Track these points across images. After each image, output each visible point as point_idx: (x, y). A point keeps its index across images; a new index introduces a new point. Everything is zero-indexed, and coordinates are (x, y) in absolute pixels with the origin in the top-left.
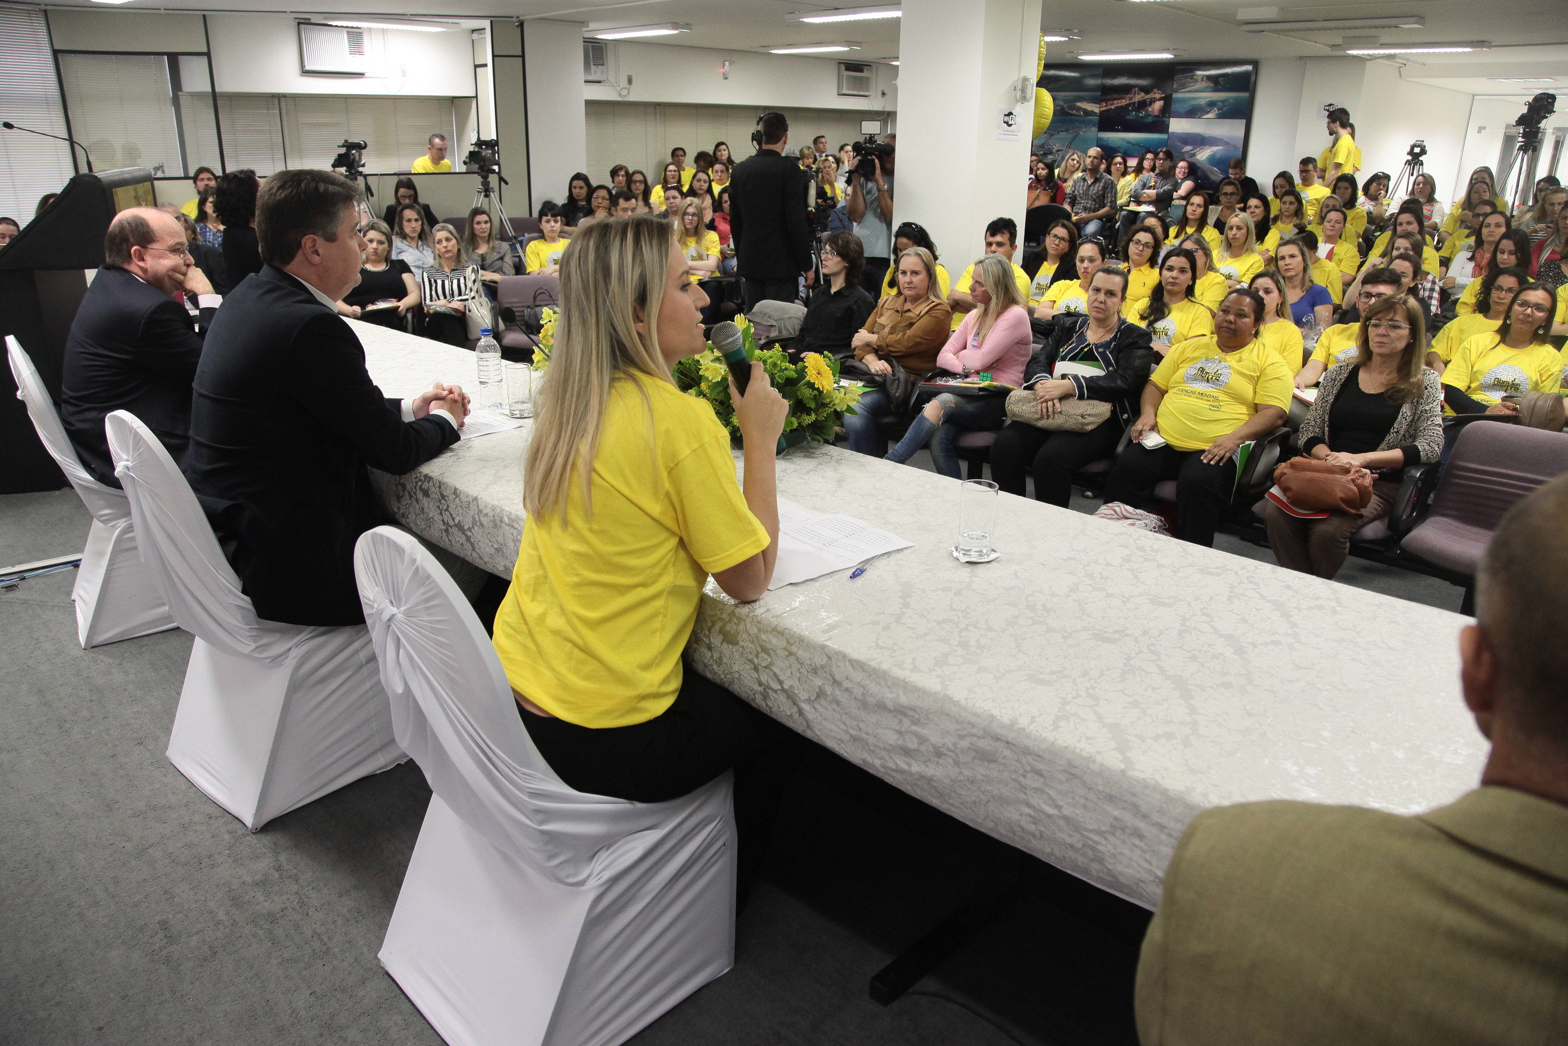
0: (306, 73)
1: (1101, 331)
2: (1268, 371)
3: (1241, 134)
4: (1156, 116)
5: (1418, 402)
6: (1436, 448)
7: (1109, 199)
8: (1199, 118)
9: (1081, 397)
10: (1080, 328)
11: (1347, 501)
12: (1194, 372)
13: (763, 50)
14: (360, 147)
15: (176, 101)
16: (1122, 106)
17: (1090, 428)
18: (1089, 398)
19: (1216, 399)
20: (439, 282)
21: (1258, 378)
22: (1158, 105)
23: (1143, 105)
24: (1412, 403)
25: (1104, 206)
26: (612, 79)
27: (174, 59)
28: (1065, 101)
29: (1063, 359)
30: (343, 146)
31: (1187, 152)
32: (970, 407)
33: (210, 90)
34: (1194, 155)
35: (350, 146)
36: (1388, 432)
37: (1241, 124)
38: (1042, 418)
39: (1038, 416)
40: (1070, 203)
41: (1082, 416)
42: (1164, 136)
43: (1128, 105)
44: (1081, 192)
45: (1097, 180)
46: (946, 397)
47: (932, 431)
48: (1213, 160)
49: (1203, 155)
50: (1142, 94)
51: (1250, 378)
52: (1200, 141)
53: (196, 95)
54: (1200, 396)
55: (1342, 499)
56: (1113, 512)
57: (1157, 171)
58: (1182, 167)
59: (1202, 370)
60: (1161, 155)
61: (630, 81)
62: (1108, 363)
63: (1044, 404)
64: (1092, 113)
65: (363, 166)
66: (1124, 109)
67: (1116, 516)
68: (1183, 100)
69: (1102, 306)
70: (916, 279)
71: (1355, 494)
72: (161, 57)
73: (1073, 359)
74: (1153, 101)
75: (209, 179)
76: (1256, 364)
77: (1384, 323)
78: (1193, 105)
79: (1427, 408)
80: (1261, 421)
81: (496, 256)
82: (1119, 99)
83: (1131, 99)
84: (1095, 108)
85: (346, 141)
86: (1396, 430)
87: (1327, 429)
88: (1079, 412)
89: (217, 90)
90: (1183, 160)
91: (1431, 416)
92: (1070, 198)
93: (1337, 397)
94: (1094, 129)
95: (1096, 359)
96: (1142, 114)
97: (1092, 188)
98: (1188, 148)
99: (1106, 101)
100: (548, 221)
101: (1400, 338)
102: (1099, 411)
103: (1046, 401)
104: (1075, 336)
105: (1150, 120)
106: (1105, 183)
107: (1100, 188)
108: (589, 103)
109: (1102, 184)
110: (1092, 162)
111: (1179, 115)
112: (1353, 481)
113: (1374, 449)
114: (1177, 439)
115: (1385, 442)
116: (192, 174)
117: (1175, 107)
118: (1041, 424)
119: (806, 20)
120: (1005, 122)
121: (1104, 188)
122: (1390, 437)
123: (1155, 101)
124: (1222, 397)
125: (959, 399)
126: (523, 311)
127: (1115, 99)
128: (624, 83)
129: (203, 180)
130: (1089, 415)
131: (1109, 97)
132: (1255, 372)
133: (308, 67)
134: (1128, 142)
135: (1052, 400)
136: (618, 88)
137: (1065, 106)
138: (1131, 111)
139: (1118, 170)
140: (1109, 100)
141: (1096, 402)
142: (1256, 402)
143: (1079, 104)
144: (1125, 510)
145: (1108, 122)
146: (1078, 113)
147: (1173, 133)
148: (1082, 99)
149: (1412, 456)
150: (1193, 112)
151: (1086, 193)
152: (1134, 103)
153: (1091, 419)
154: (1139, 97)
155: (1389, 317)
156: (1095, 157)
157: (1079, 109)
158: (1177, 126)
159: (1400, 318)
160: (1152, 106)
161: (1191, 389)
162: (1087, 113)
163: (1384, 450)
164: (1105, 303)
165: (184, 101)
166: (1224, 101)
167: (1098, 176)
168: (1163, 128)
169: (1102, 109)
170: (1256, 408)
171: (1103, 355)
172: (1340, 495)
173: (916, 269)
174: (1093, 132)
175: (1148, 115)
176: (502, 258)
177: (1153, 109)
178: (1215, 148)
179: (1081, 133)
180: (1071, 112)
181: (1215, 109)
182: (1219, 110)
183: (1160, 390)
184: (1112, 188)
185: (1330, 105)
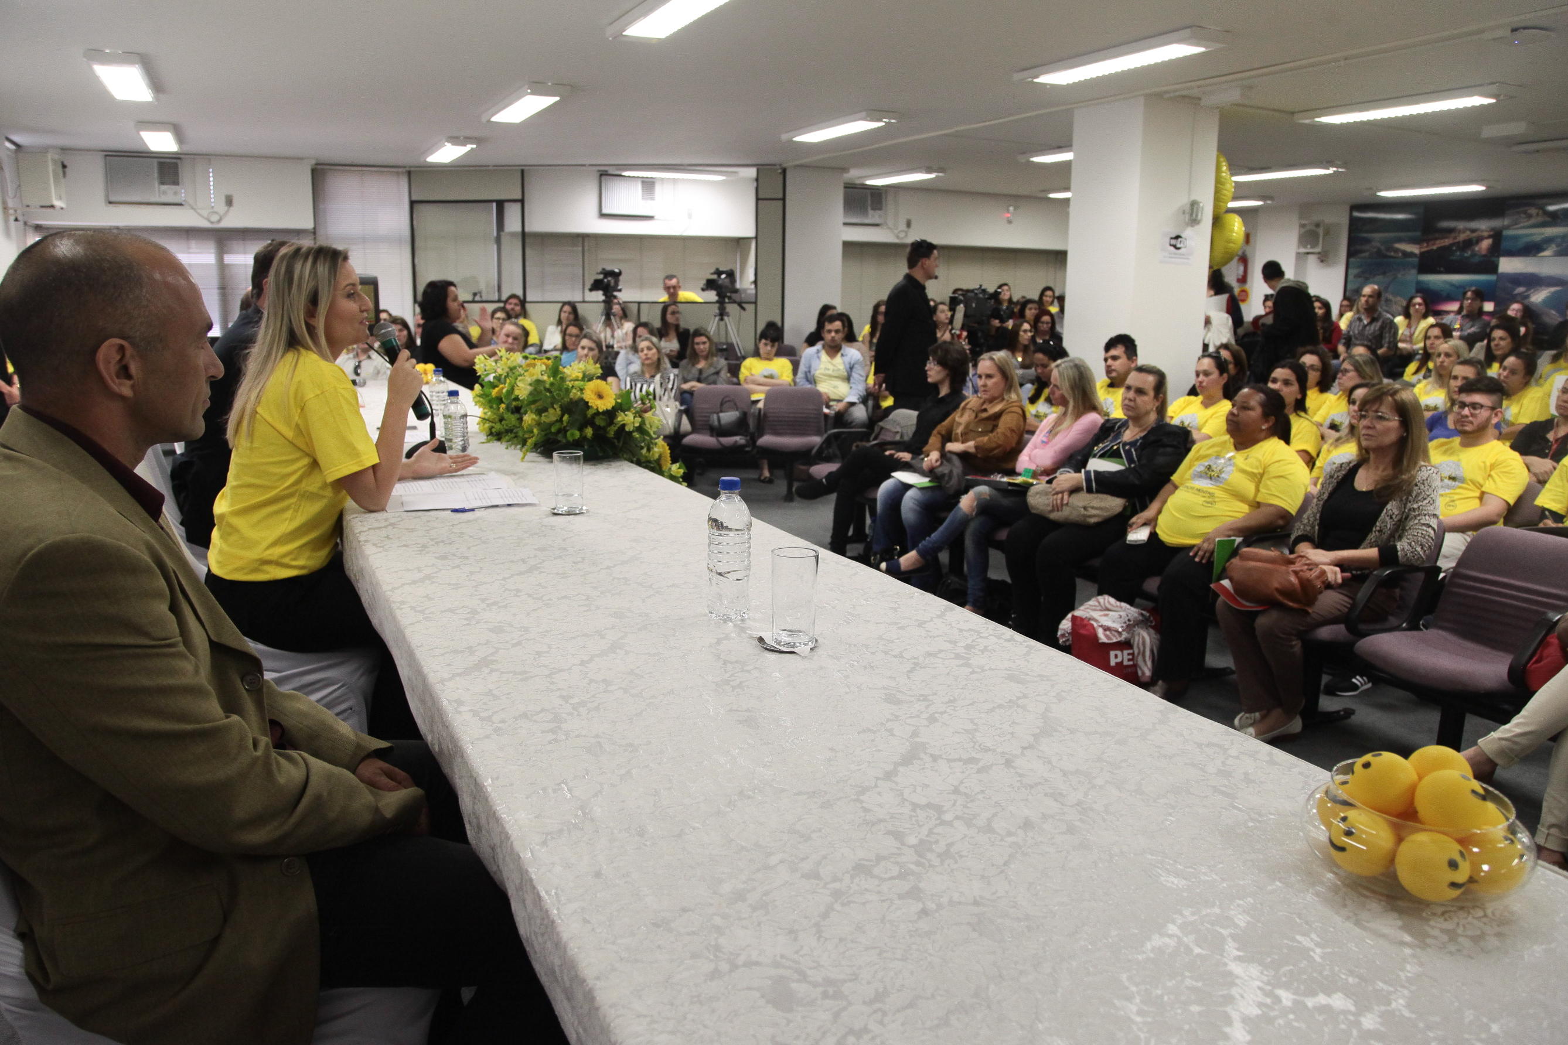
0: (603, 215)
1: (1137, 430)
2: (1271, 469)
4: (1485, 256)
5: (1407, 499)
6: (1419, 549)
7: (1387, 340)
8: (1535, 255)
9: (1089, 490)
10: (1120, 427)
11: (1288, 592)
12: (1202, 469)
13: (1042, 195)
14: (616, 275)
15: (498, 240)
16: (1443, 247)
17: (1093, 520)
18: (1098, 491)
19: (1212, 495)
20: (639, 386)
21: (1262, 475)
22: (1486, 244)
23: (1469, 244)
24: (1402, 500)
25: (1381, 347)
26: (890, 223)
27: (500, 204)
28: (1383, 243)
29: (1094, 456)
30: (601, 273)
31: (1519, 294)
32: (1006, 502)
33: (519, 229)
34: (1528, 297)
35: (608, 274)
36: (1371, 531)
38: (1052, 511)
39: (1050, 508)
40: (1344, 344)
41: (1085, 508)
42: (1492, 278)
43: (1451, 245)
44: (1356, 332)
45: (1373, 320)
46: (983, 489)
47: (966, 521)
48: (1548, 302)
49: (1538, 297)
50: (1469, 232)
51: (1252, 475)
52: (1533, 281)
53: (513, 235)
54: (1197, 492)
55: (1277, 590)
56: (1097, 604)
57: (1464, 312)
58: (1514, 310)
59: (1209, 468)
60: (1469, 294)
61: (909, 222)
62: (1130, 460)
63: (1055, 497)
64: (1411, 255)
66: (1447, 249)
67: (1099, 608)
68: (1516, 238)
69: (1132, 404)
70: (990, 382)
71: (1293, 585)
72: (490, 204)
73: (1102, 456)
74: (1480, 239)
75: (516, 304)
76: (1260, 461)
77: (1371, 414)
78: (1528, 243)
79: (1415, 506)
80: (1260, 518)
81: (712, 370)
82: (1441, 240)
83: (1455, 238)
84: (1415, 249)
85: (604, 269)
86: (1378, 528)
87: (1317, 527)
88: (1081, 504)
89: (527, 229)
90: (1517, 302)
91: (1419, 515)
92: (1345, 339)
93: (1331, 495)
94: (1414, 271)
95: (1119, 456)
96: (1468, 254)
97: (1368, 328)
98: (1520, 290)
99: (1428, 241)
101: (1388, 430)
102: (1113, 504)
103: (1057, 493)
104: (1112, 435)
105: (1476, 260)
106: (1383, 322)
107: (1377, 328)
108: (848, 246)
109: (1379, 324)
110: (1367, 301)
111: (1511, 253)
112: (1296, 573)
114: (1167, 535)
115: (1367, 541)
116: (504, 297)
117: (1505, 245)
118: (1054, 516)
119: (1036, 159)
120: (1171, 245)
121: (1382, 328)
122: (1372, 536)
123: (1482, 239)
124: (1219, 493)
125: (994, 492)
126: (709, 417)
127: (1436, 239)
128: (902, 226)
129: (511, 304)
130: (1093, 508)
131: (1430, 237)
132: (1257, 468)
133: (605, 211)
134: (1452, 285)
135: (1062, 492)
136: (894, 233)
137: (1383, 248)
138: (1456, 251)
139: (1417, 311)
140: (1431, 239)
141: (1105, 496)
142: (1258, 499)
143: (1398, 246)
144: (1109, 602)
145: (1429, 264)
146: (1395, 255)
147: (1502, 274)
148: (1400, 240)
149: (1388, 555)
150: (1531, 249)
151: (1361, 333)
152: (1458, 243)
153: (1094, 512)
154: (1462, 237)
155: (1374, 408)
156: (1370, 296)
157: (1397, 250)
158: (1508, 265)
159: (1385, 410)
160: (1479, 246)
161: (1191, 485)
162: (1406, 254)
163: (1364, 548)
164: (1135, 401)
165: (504, 240)
166: (1563, 237)
167: (1376, 316)
168: (1493, 268)
169: (1423, 250)
170: (1258, 505)
171: (1128, 453)
172: (1276, 585)
173: (989, 372)
174: (1412, 276)
175: (1474, 255)
176: (717, 373)
177: (1481, 248)
178: (1553, 289)
179: (1399, 276)
180: (1388, 254)
181: (1553, 246)
182: (1557, 246)
183: (1176, 487)
184: (1391, 328)
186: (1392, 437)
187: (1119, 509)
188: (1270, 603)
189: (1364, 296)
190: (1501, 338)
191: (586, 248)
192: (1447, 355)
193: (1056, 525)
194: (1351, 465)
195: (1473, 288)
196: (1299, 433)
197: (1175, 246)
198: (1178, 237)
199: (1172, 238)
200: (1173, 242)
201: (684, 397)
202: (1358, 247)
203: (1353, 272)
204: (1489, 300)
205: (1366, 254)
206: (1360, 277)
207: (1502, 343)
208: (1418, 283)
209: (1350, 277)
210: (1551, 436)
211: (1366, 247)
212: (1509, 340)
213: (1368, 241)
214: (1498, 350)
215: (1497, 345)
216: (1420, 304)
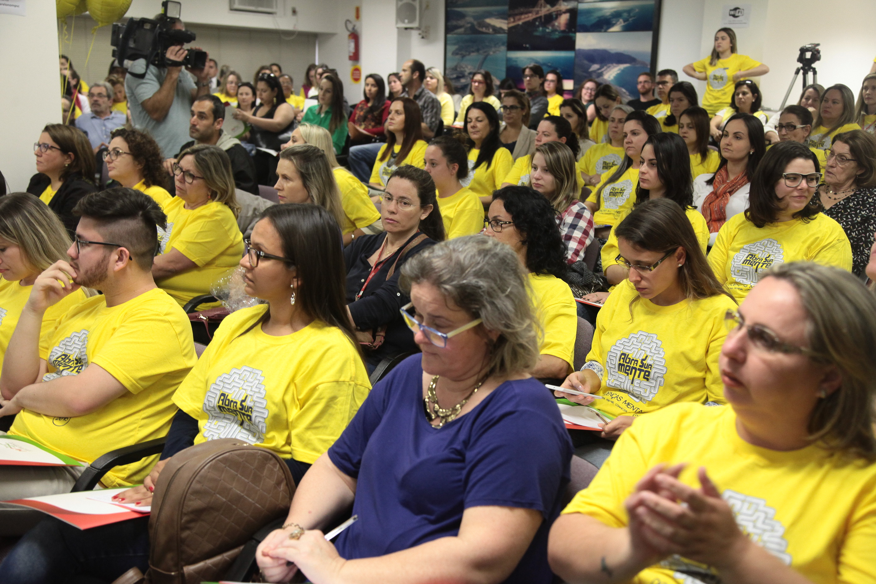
3: (647, 47)
4: (563, 32)
8: (605, 31)
16: (528, 22)
22: (564, 19)
23: (550, 19)
28: (475, 18)
31: (595, 71)
34: (601, 75)
37: (648, 36)
42: (570, 54)
43: (535, 20)
49: (611, 74)
50: (548, 7)
52: (605, 58)
64: (501, 30)
66: (530, 24)
68: (590, 12)
74: (559, 14)
78: (599, 17)
82: (527, 13)
83: (537, 13)
84: (502, 24)
90: (591, 80)
94: (503, 48)
96: (549, 29)
98: (595, 67)
99: (513, 15)
105: (556, 35)
111: (586, 29)
117: (581, 20)
123: (560, 14)
127: (522, 14)
131: (516, 11)
137: (475, 23)
138: (538, 26)
140: (516, 15)
143: (489, 21)
145: (516, 40)
146: (487, 31)
147: (579, 50)
148: (490, 15)
150: (603, 25)
152: (540, 17)
154: (543, 12)
157: (488, 26)
158: (584, 41)
160: (558, 20)
162: (497, 30)
166: (629, 11)
168: (569, 44)
169: (512, 25)
174: (502, 54)
175: (554, 31)
177: (559, 23)
178: (623, 66)
179: (491, 53)
180: (480, 29)
181: (621, 20)
182: (624, 21)
185: (736, 9)
202: (454, 23)
203: (451, 48)
205: (461, 30)
206: (457, 54)
208: (508, 60)
209: (449, 55)
211: (461, 23)
213: (462, 16)
216: (479, 82)
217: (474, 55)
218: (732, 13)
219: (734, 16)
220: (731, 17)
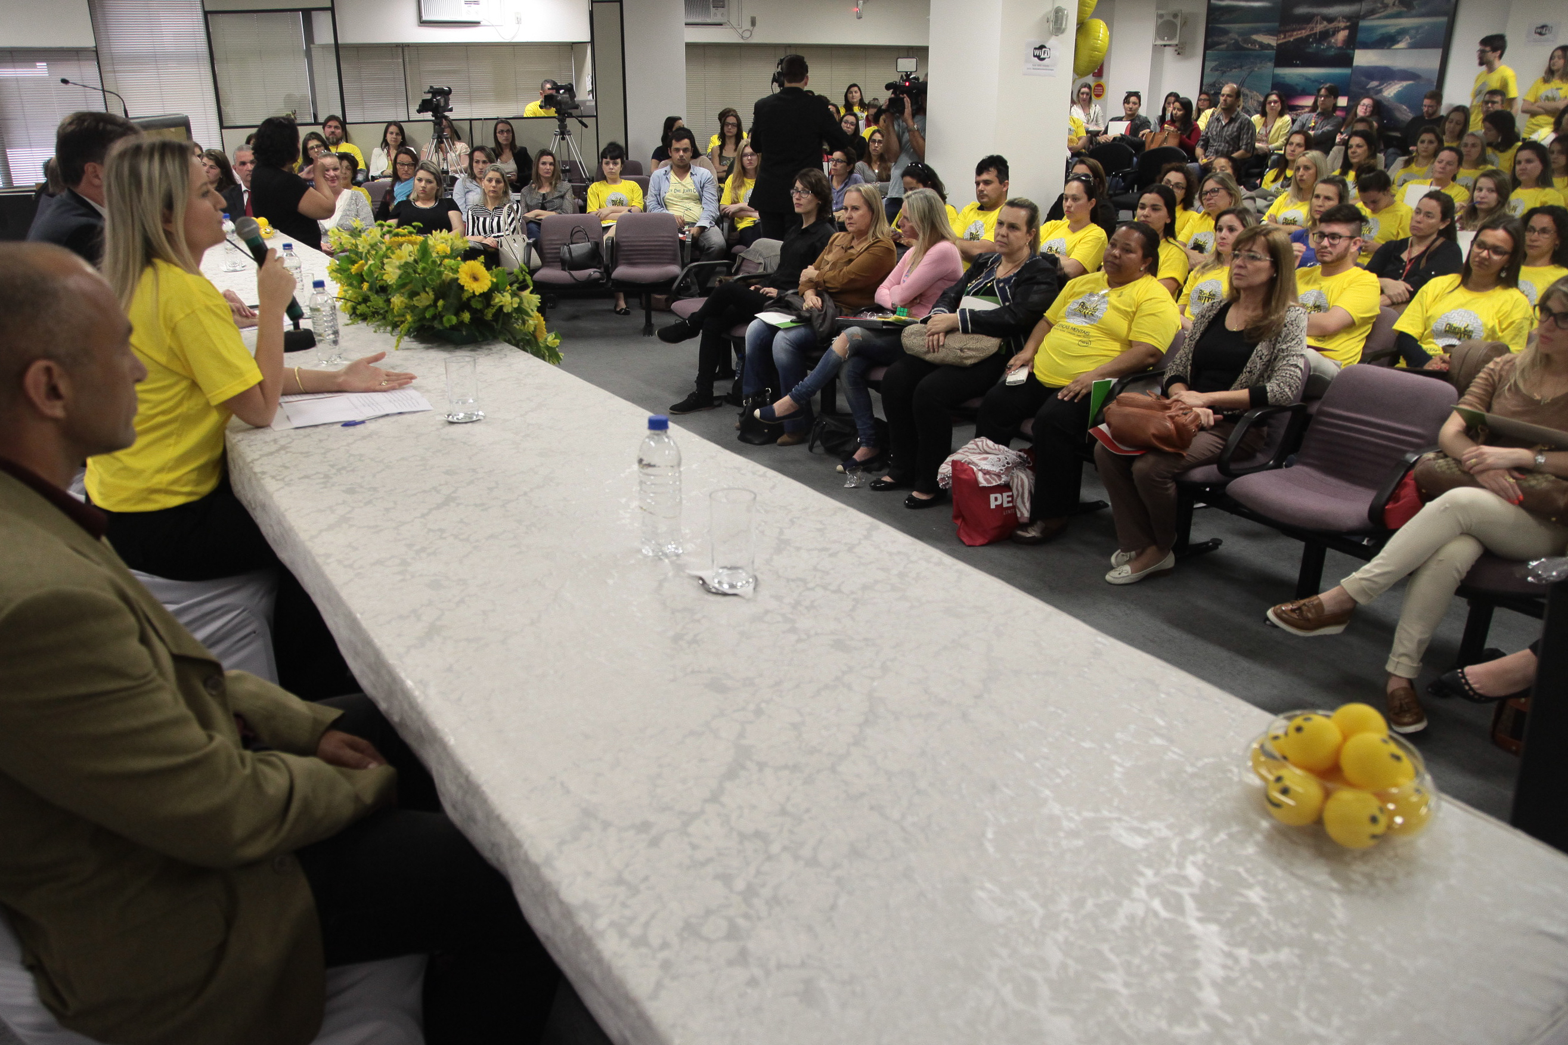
0: (423, 23)
1: (1010, 266)
2: (1144, 307)
3: (1436, 64)
4: (1340, 48)
5: (1276, 339)
6: (1287, 390)
7: (1245, 141)
8: (1389, 48)
9: (965, 331)
10: (992, 263)
11: (1164, 438)
12: (1076, 306)
14: (446, 93)
15: (308, 53)
16: (1301, 38)
17: (969, 362)
18: (973, 332)
19: (1086, 334)
20: (481, 219)
21: (1135, 313)
22: (1342, 35)
23: (1325, 35)
24: (1271, 341)
25: (1239, 149)
26: (734, 22)
27: (307, 13)
28: (1240, 34)
29: (968, 294)
30: (429, 92)
31: (1373, 88)
32: (879, 341)
33: (332, 42)
34: (1380, 91)
35: (436, 92)
36: (1241, 372)
37: (1438, 53)
38: (928, 352)
39: (925, 349)
40: (1202, 146)
41: (961, 350)
42: (1346, 71)
43: (1309, 36)
44: (1214, 133)
45: (1231, 121)
46: (855, 330)
47: (839, 364)
48: (1400, 97)
49: (1391, 91)
50: (1325, 23)
51: (1125, 313)
52: (1386, 75)
53: (324, 47)
54: (1072, 331)
55: (1154, 435)
56: (975, 447)
57: (1319, 110)
58: (1364, 105)
59: (1083, 305)
60: (1323, 92)
61: (753, 23)
62: (1005, 299)
63: (931, 338)
64: (1269, 47)
65: (451, 110)
66: (1304, 41)
67: (978, 451)
68: (1371, 29)
69: (1005, 240)
70: (856, 215)
71: (1169, 430)
72: (295, 13)
73: (975, 294)
74: (1336, 31)
75: (336, 127)
76: (1134, 299)
78: (1383, 34)
79: (1284, 347)
80: (1132, 357)
81: (557, 195)
82: (1299, 30)
83: (1312, 29)
84: (1272, 41)
85: (431, 87)
86: (1248, 369)
87: (1189, 367)
88: (957, 345)
89: (339, 42)
91: (1287, 356)
92: (1203, 140)
93: (1203, 335)
94: (1270, 65)
95: (994, 294)
96: (1324, 46)
97: (1226, 129)
98: (1374, 84)
99: (1285, 32)
100: (607, 163)
101: (1258, 271)
102: (989, 344)
103: (933, 334)
104: (985, 271)
105: (1332, 52)
106: (1241, 123)
107: (1235, 129)
108: (691, 48)
109: (1237, 125)
110: (1225, 100)
111: (1366, 46)
112: (1172, 418)
113: (1227, 389)
114: (1045, 375)
115: (1238, 382)
116: (321, 119)
117: (1361, 36)
118: (929, 357)
120: (1035, 56)
121: (1240, 129)
122: (1243, 377)
123: (1338, 31)
124: (1093, 332)
125: (867, 332)
126: (559, 249)
127: (1294, 30)
128: (747, 25)
129: (330, 127)
130: (969, 349)
131: (1288, 28)
132: (1130, 307)
133: (424, 18)
134: (1307, 79)
135: (938, 333)
136: (740, 31)
137: (1240, 39)
138: (1312, 43)
139: (1272, 109)
140: (1288, 31)
141: (981, 336)
142: (1130, 339)
143: (1254, 37)
144: (987, 445)
145: (1286, 56)
146: (1253, 47)
147: (1357, 67)
148: (1257, 31)
149: (1258, 396)
150: (1386, 42)
151: (1219, 134)
152: (1315, 34)
153: (970, 353)
154: (1319, 28)
155: (1247, 248)
156: (1228, 95)
157: (1255, 42)
158: (1363, 58)
160: (1335, 37)
161: (1066, 324)
162: (1264, 47)
163: (1235, 389)
164: (1007, 236)
165: (314, 53)
166: (1417, 28)
167: (1233, 116)
168: (1346, 61)
169: (1280, 42)
170: (1130, 344)
171: (1002, 291)
172: (1153, 430)
173: (855, 204)
174: (1269, 70)
175: (1330, 47)
177: (1336, 40)
178: (1405, 83)
179: (1256, 69)
180: (1245, 46)
181: (1407, 37)
182: (1411, 38)
183: (1050, 326)
184: (1248, 129)
185: (1543, 27)
186: (1263, 277)
187: (995, 349)
188: (1147, 448)
189: (1223, 95)
190: (1358, 146)
191: (407, 60)
192: (1306, 168)
193: (932, 366)
194: (1222, 304)
195: (1327, 85)
196: (1169, 260)
197: (1039, 57)
198: (1042, 47)
199: (1035, 49)
200: (1037, 52)
201: (532, 228)
202: (1216, 39)
203: (1210, 65)
204: (1343, 95)
205: (1224, 46)
206: (1217, 70)
207: (1359, 151)
208: (1274, 76)
209: (1207, 70)
210: (1405, 256)
211: (1224, 39)
212: (1365, 147)
213: (1226, 32)
214: (1354, 158)
215: (1354, 153)
216: (1275, 102)
217: (1235, 71)
218: (1539, 30)
219: (1540, 34)
220: (1538, 36)
